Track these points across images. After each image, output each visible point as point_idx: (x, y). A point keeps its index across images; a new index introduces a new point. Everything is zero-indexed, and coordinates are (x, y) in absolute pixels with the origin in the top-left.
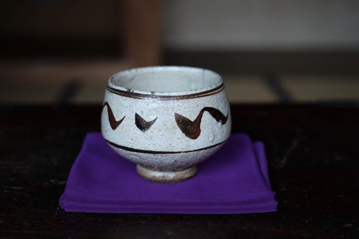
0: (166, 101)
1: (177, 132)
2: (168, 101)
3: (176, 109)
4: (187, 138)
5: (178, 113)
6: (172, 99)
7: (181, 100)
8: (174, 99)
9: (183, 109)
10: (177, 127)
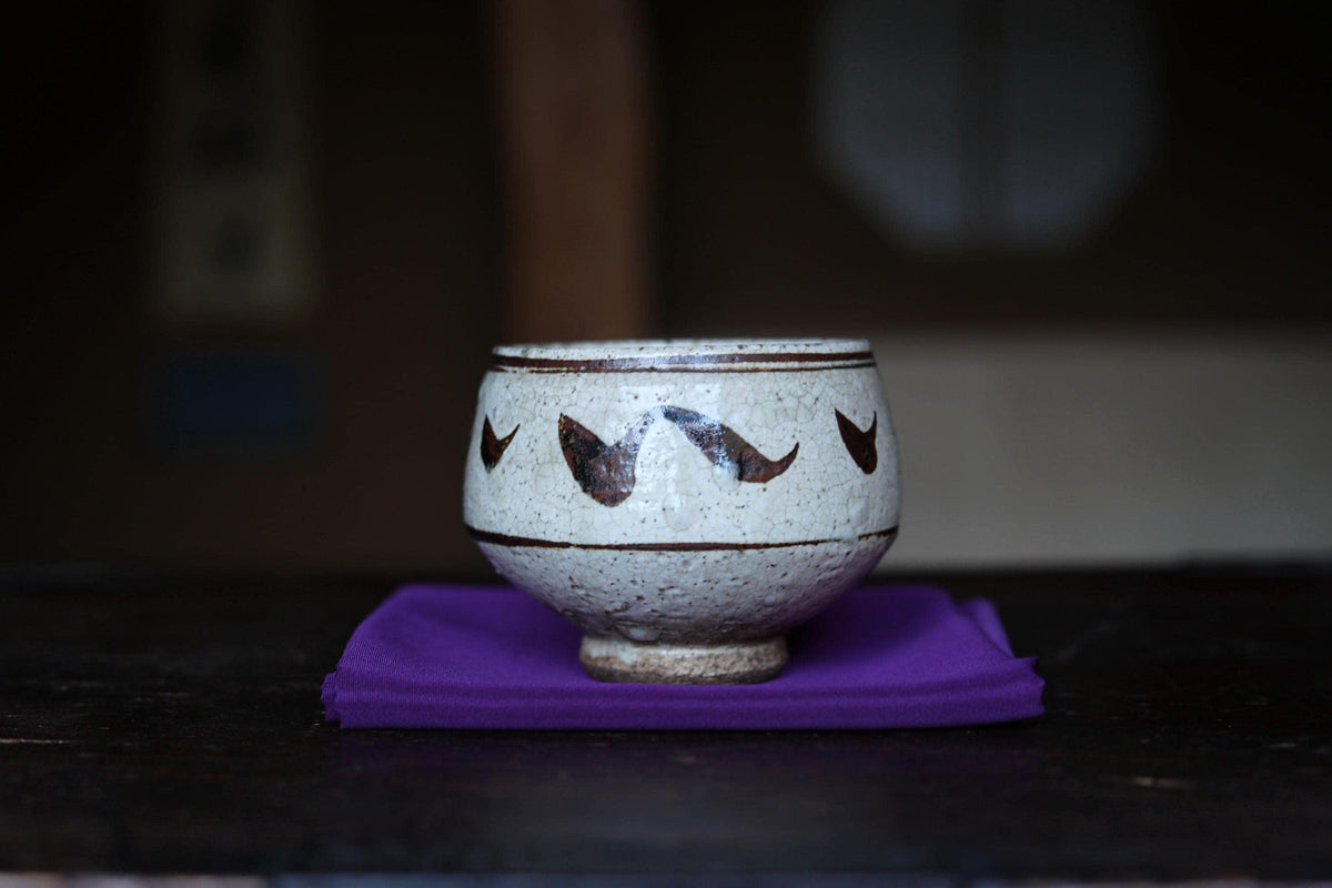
0: (547, 375)
1: (561, 476)
2: (553, 376)
3: (565, 401)
4: (586, 499)
5: (570, 415)
6: (565, 369)
7: (584, 375)
8: (568, 371)
9: (584, 404)
10: (562, 457)
